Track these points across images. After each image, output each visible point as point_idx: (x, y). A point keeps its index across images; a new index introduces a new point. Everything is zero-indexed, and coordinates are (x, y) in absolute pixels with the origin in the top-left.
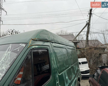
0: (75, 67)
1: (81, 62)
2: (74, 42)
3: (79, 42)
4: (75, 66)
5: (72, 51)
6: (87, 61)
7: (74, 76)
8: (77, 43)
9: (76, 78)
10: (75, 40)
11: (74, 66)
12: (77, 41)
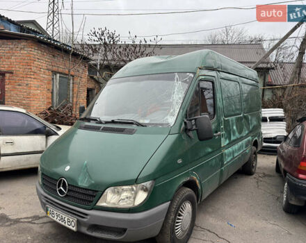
0: (251, 120)
1: (269, 118)
2: (261, 66)
3: (273, 69)
4: (252, 117)
5: (251, 89)
6: (283, 115)
7: (247, 132)
8: (268, 69)
9: (250, 138)
10: (263, 63)
11: (250, 117)
12: (269, 66)
